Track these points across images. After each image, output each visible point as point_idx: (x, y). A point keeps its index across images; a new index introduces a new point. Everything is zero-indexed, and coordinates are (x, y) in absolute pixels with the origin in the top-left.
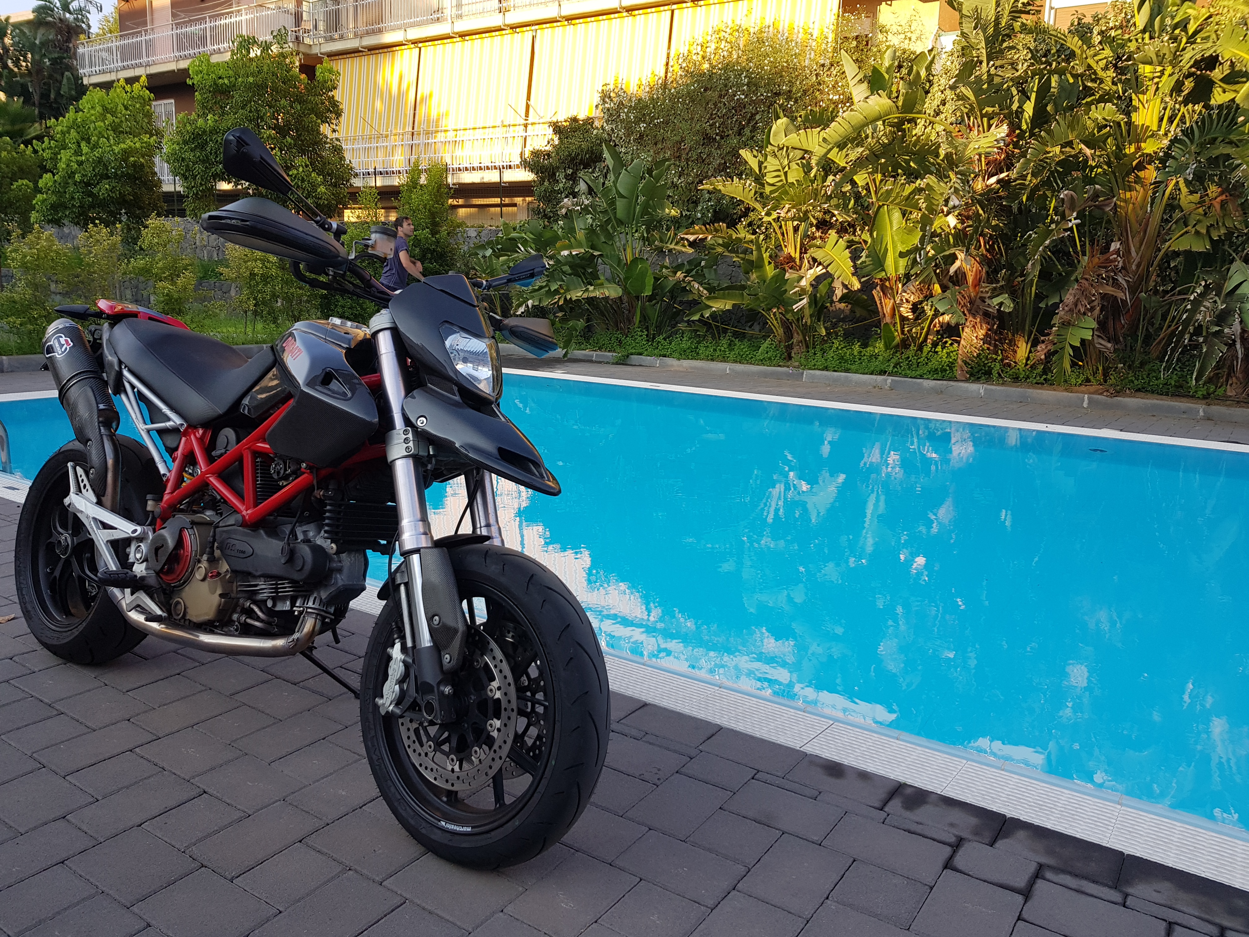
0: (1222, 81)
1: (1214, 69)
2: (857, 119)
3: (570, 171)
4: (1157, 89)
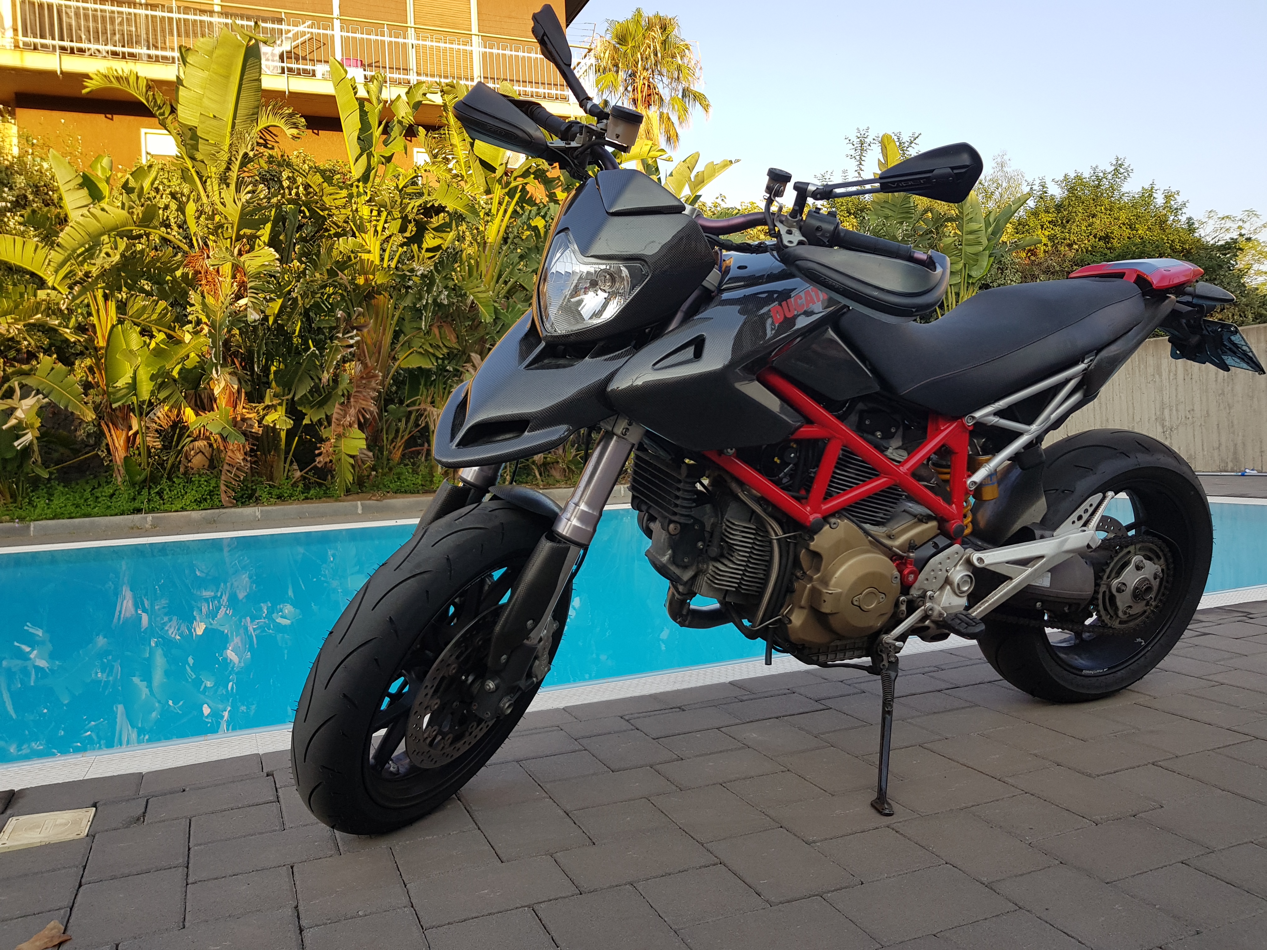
0: (434, 229)
1: (432, 217)
2: (93, 226)
4: (376, 231)
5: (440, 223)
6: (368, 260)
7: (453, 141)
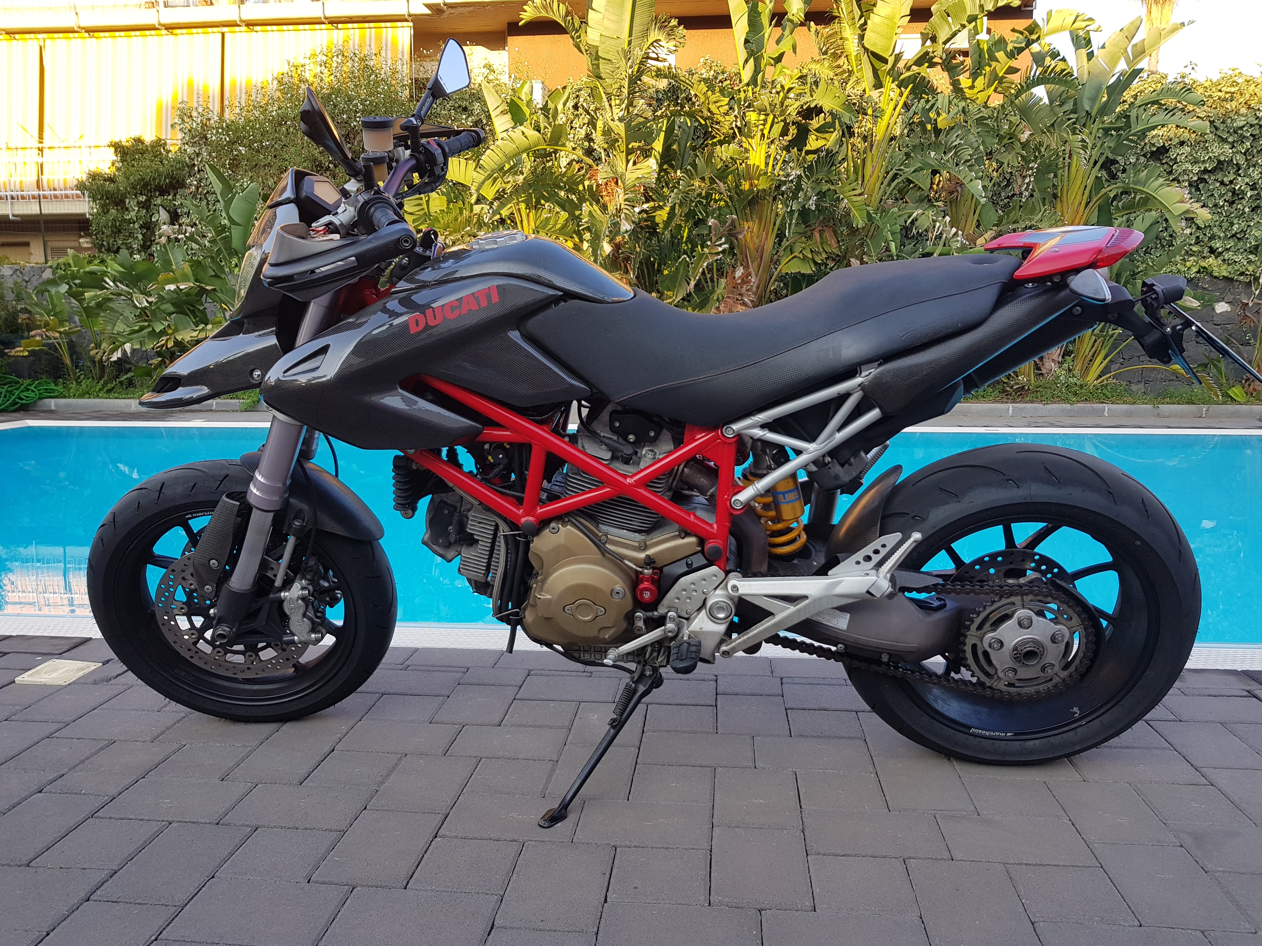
0: (816, 130)
1: (812, 119)
2: (510, 148)
3: (143, 198)
4: (763, 135)
5: (821, 124)
6: (754, 165)
7: (845, 35)
